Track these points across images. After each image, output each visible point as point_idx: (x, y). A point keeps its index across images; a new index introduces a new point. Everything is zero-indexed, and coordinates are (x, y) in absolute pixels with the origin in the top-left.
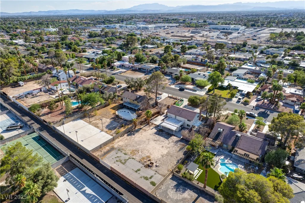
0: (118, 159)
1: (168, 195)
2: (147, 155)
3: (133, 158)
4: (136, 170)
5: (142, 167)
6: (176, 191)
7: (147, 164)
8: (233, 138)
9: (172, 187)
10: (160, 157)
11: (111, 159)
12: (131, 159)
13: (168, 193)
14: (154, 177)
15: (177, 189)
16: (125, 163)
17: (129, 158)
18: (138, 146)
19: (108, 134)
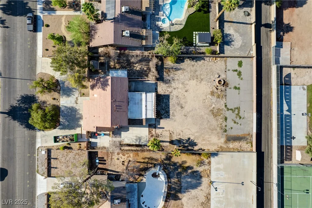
0: (237, 120)
1: (241, 45)
2: (210, 97)
3: (226, 106)
4: (237, 91)
5: (230, 88)
6: (233, 41)
7: (223, 86)
8: (130, 16)
9: (232, 46)
10: (203, 83)
11: (242, 126)
12: (228, 107)
13: (239, 46)
14: (233, 69)
15: (231, 42)
16: (237, 108)
17: (228, 109)
18: (205, 117)
19: (210, 170)
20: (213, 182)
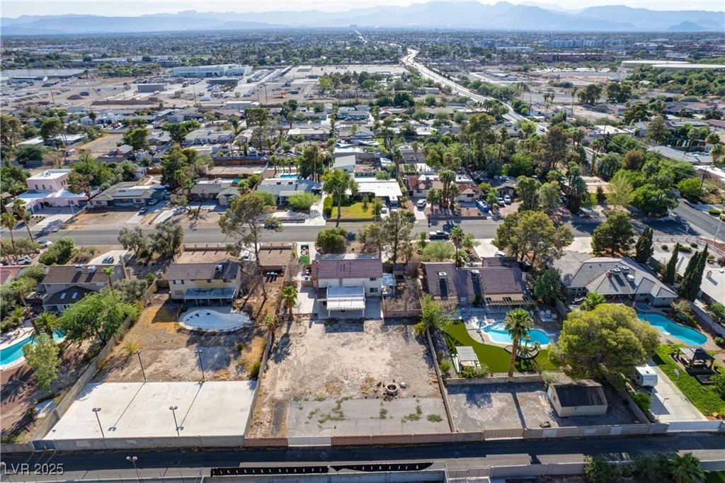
0: (317, 417)
1: (475, 420)
2: (364, 377)
3: (346, 399)
4: (379, 415)
5: (382, 404)
6: (479, 407)
7: (384, 394)
8: (469, 280)
9: (468, 405)
10: (389, 369)
11: (303, 425)
12: (345, 402)
13: (472, 417)
14: (422, 408)
15: (476, 403)
16: (342, 416)
17: (339, 402)
18: (325, 372)
19: (225, 380)
20: (201, 385)
